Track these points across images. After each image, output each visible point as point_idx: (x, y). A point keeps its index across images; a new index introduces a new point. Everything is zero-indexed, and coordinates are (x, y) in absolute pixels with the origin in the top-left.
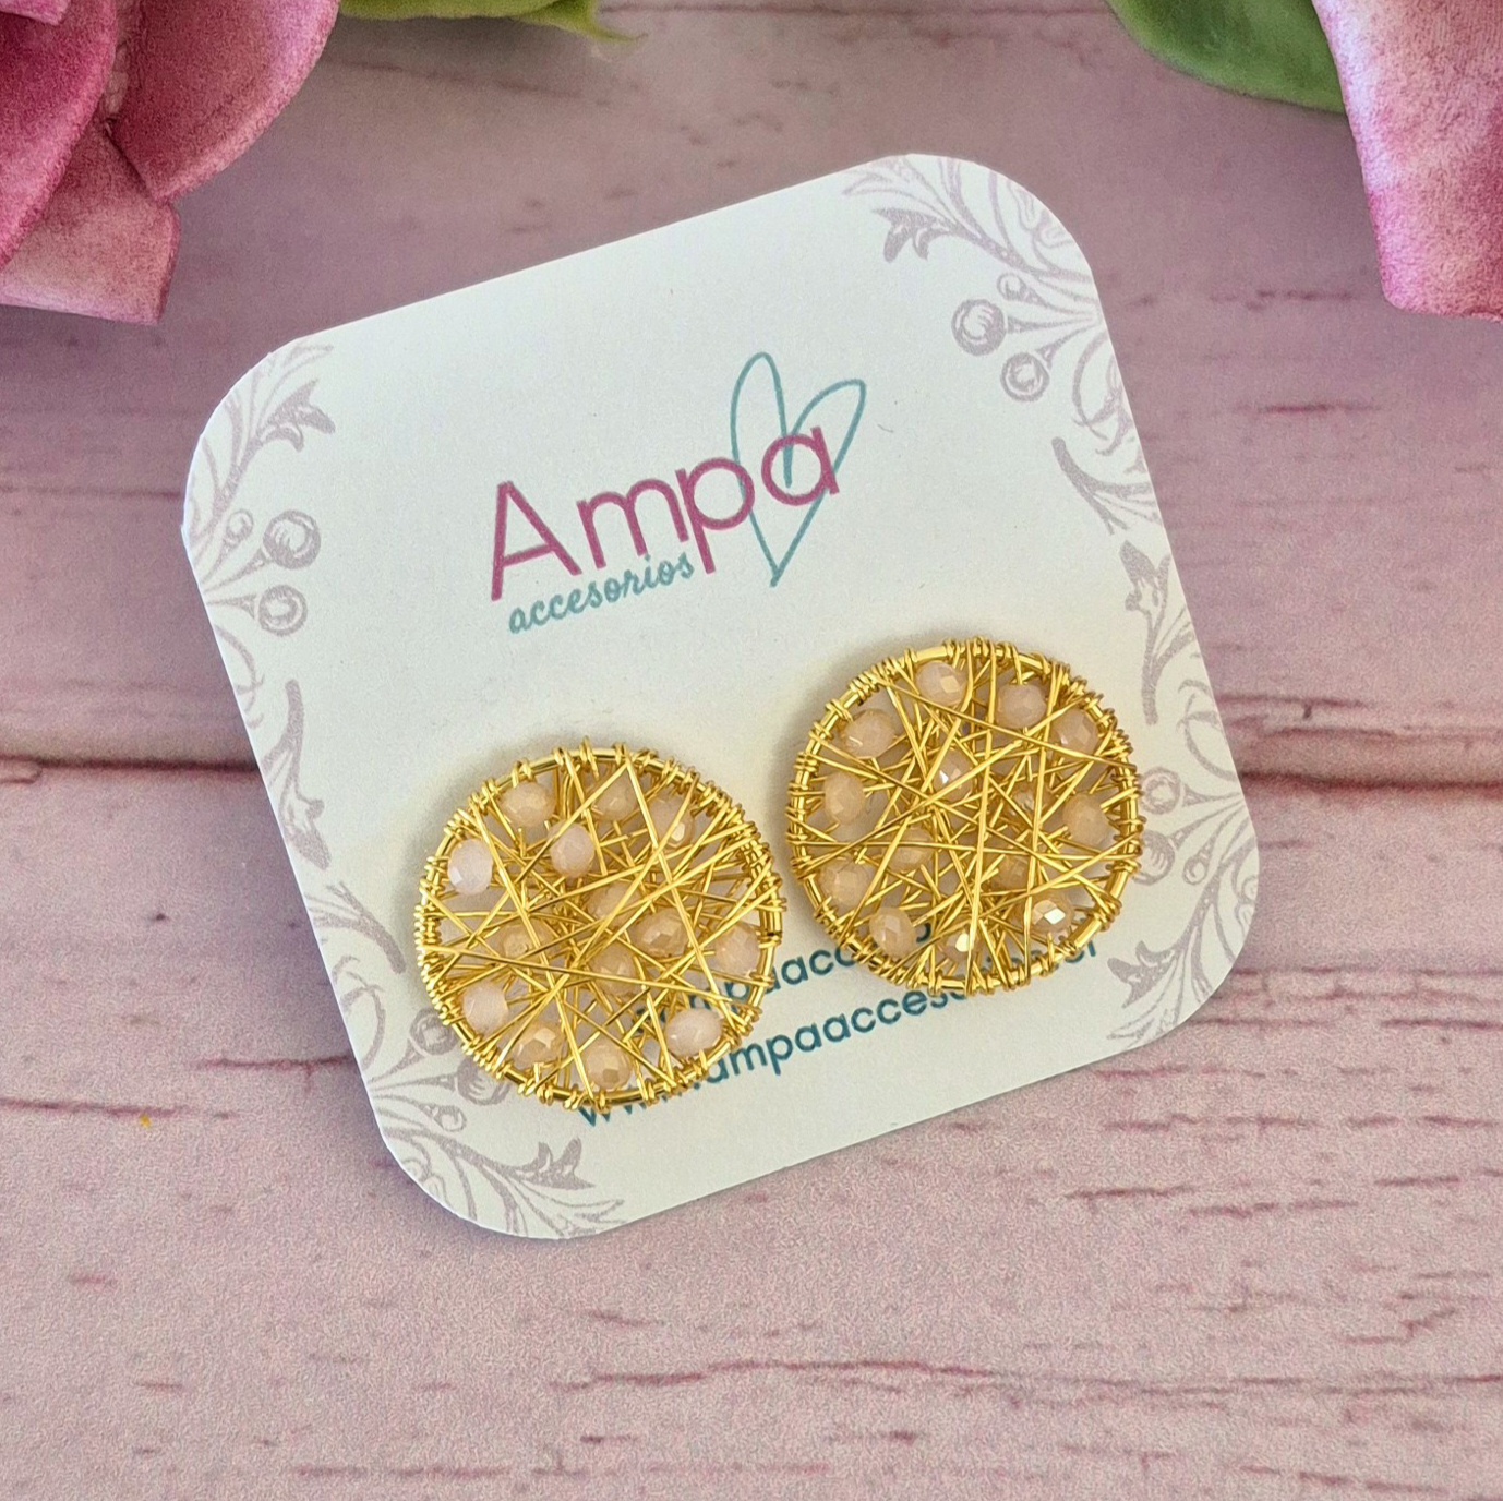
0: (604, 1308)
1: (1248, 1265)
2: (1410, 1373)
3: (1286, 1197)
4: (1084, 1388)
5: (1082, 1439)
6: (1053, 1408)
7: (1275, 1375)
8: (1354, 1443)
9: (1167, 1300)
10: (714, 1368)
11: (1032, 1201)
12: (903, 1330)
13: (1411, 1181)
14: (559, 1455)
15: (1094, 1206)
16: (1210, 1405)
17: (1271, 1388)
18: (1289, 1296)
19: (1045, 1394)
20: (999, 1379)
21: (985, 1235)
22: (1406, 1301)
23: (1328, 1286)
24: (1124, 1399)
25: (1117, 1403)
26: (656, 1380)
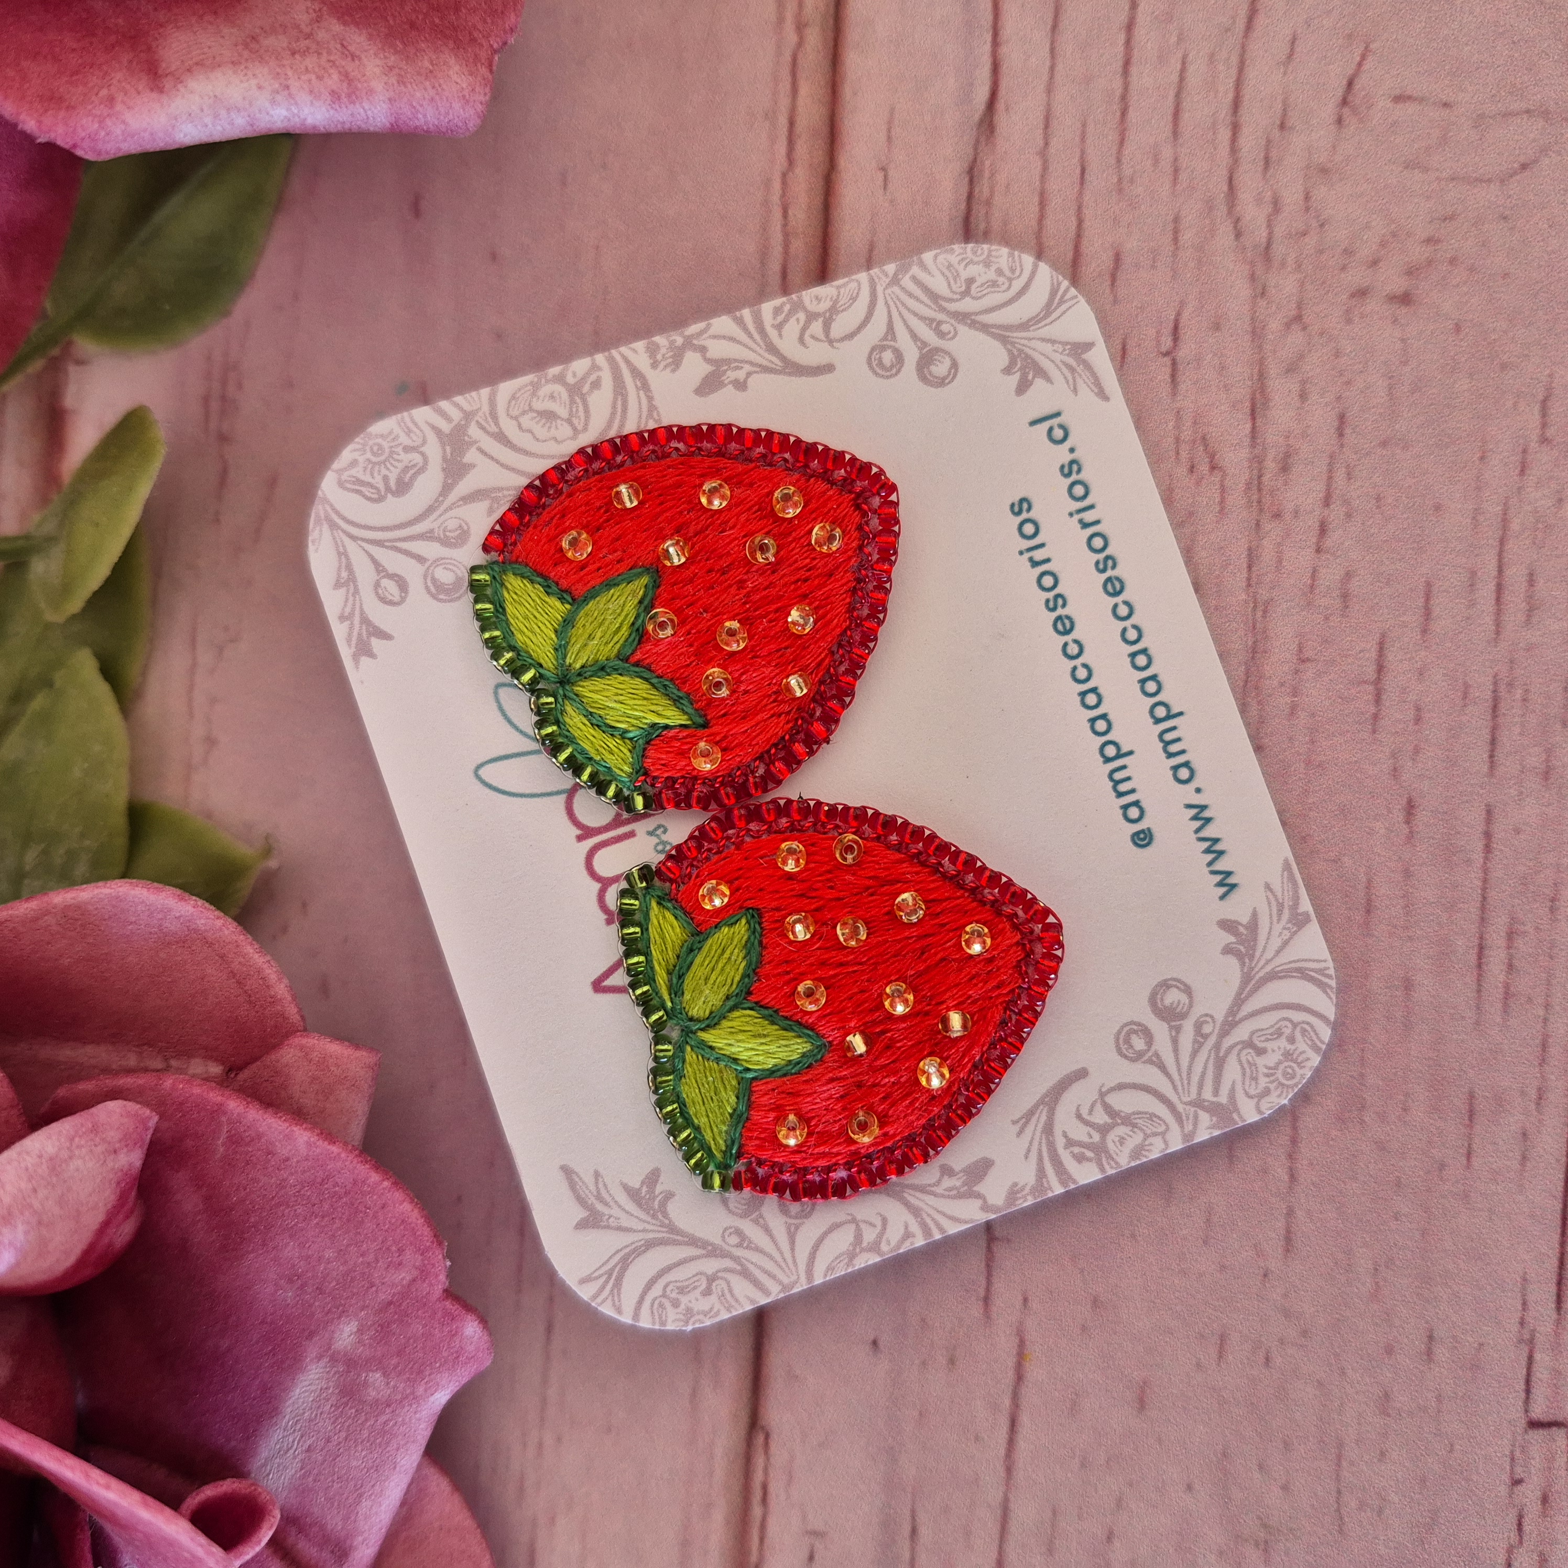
2: (1247, 471)
5: (1286, 703)
7: (1245, 565)
8: (1296, 513)
16: (1265, 612)
17: (1254, 569)
22: (1195, 470)
24: (1258, 672)
25: (1261, 677)
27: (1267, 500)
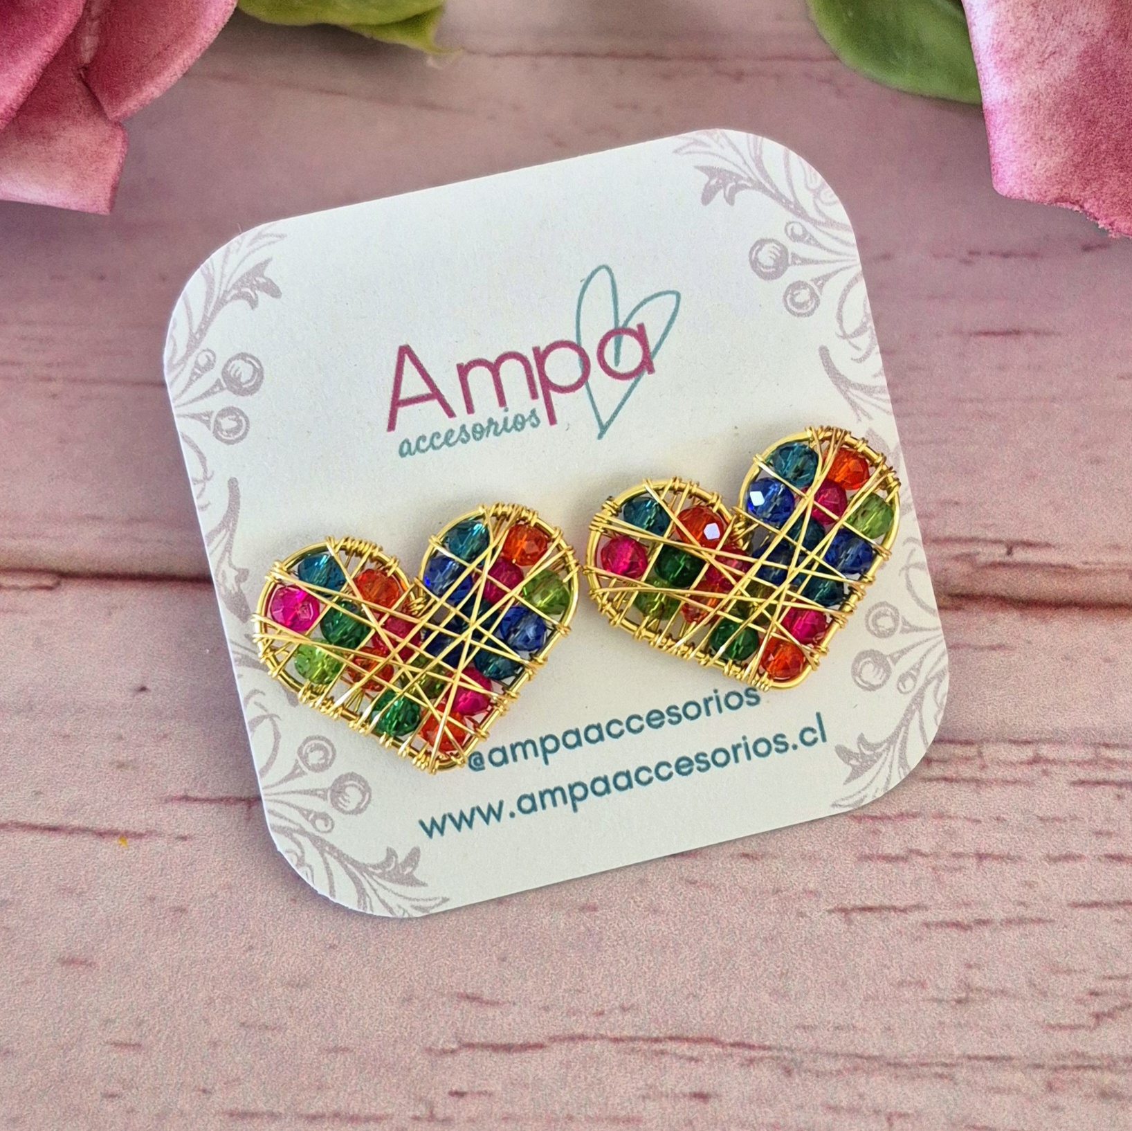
0: (469, 991)
1: (970, 967)
2: (1097, 1053)
3: (998, 914)
4: (842, 1061)
5: (841, 1101)
6: (817, 1076)
7: (992, 1054)
8: (1055, 1108)
9: (907, 993)
10: (554, 1039)
11: (802, 915)
12: (701, 1012)
13: (1095, 904)
14: (431, 1106)
15: (849, 919)
16: (941, 1076)
17: (988, 1063)
18: (1002, 992)
19: (811, 1065)
20: (776, 1053)
21: (766, 940)
22: (1093, 997)
23: (1032, 984)
24: (873, 1071)
25: (868, 1073)
26: (508, 1048)
27: (1066, 1076)
